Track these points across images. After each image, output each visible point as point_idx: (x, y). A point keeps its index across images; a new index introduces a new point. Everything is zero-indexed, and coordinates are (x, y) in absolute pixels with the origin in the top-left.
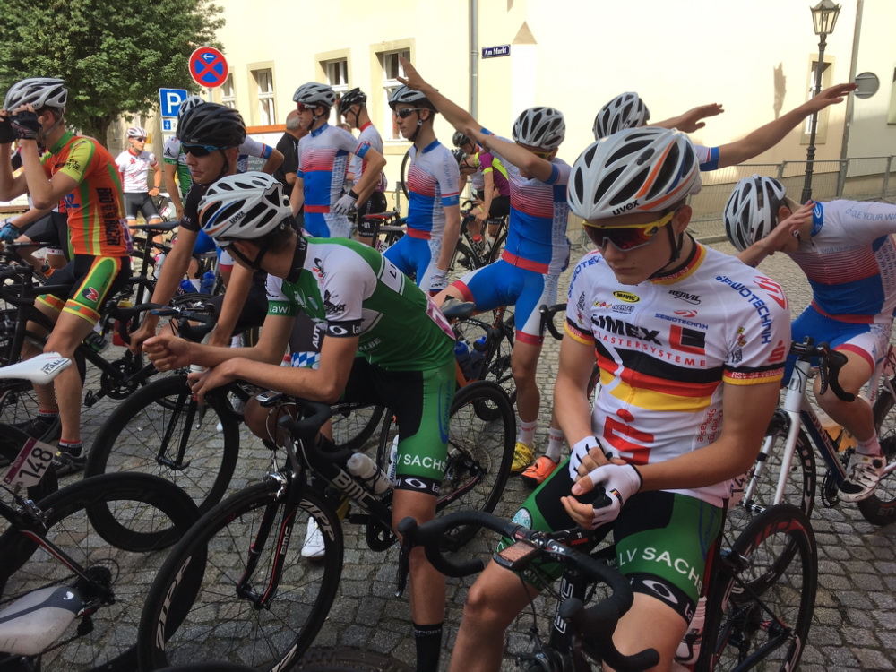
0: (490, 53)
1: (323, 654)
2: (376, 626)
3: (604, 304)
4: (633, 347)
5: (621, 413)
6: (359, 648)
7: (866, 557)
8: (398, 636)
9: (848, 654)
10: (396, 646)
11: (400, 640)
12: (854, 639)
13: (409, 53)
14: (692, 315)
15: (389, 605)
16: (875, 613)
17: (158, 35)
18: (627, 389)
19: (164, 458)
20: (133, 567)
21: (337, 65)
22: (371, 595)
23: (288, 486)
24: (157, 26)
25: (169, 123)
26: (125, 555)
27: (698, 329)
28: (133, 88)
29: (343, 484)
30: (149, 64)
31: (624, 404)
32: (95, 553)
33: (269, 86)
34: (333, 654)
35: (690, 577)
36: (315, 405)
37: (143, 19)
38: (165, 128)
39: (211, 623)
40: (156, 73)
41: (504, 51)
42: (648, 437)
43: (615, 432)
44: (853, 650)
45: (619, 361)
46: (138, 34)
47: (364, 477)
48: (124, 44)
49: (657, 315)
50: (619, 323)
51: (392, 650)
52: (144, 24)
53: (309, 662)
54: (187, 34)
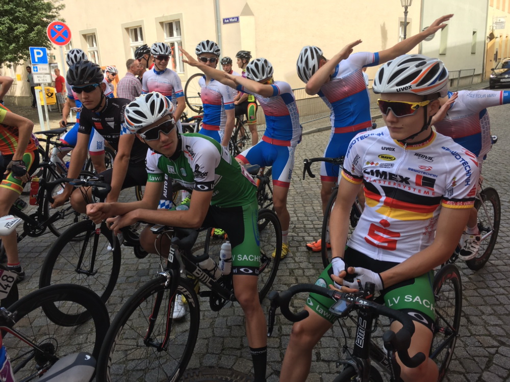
0: (228, 21)
1: (194, 373)
2: (221, 353)
3: (372, 163)
4: (392, 185)
5: (382, 222)
6: (213, 367)
7: (473, 288)
8: (234, 357)
9: (474, 340)
10: (235, 363)
11: (236, 360)
12: (476, 332)
13: (179, 22)
14: (429, 170)
15: (225, 341)
16: (483, 317)
17: (24, 15)
18: (388, 209)
19: (81, 269)
20: (68, 335)
21: (135, 30)
22: (214, 336)
23: (171, 279)
24: (24, 9)
25: (37, 68)
26: (62, 329)
27: (432, 177)
28: (11, 47)
29: (198, 274)
30: (20, 33)
31: (384, 217)
32: (43, 329)
33: (94, 44)
34: (199, 372)
35: (431, 309)
36: (187, 230)
37: (15, 5)
38: (34, 71)
39: (124, 362)
40: (25, 38)
41: (236, 20)
42: (398, 234)
43: (376, 232)
44: (477, 337)
45: (383, 194)
46: (12, 14)
47: (209, 269)
48: (4, 21)
49: (409, 169)
50: (384, 173)
51: (233, 366)
52: (15, 8)
53: (187, 378)
54: (42, 14)
